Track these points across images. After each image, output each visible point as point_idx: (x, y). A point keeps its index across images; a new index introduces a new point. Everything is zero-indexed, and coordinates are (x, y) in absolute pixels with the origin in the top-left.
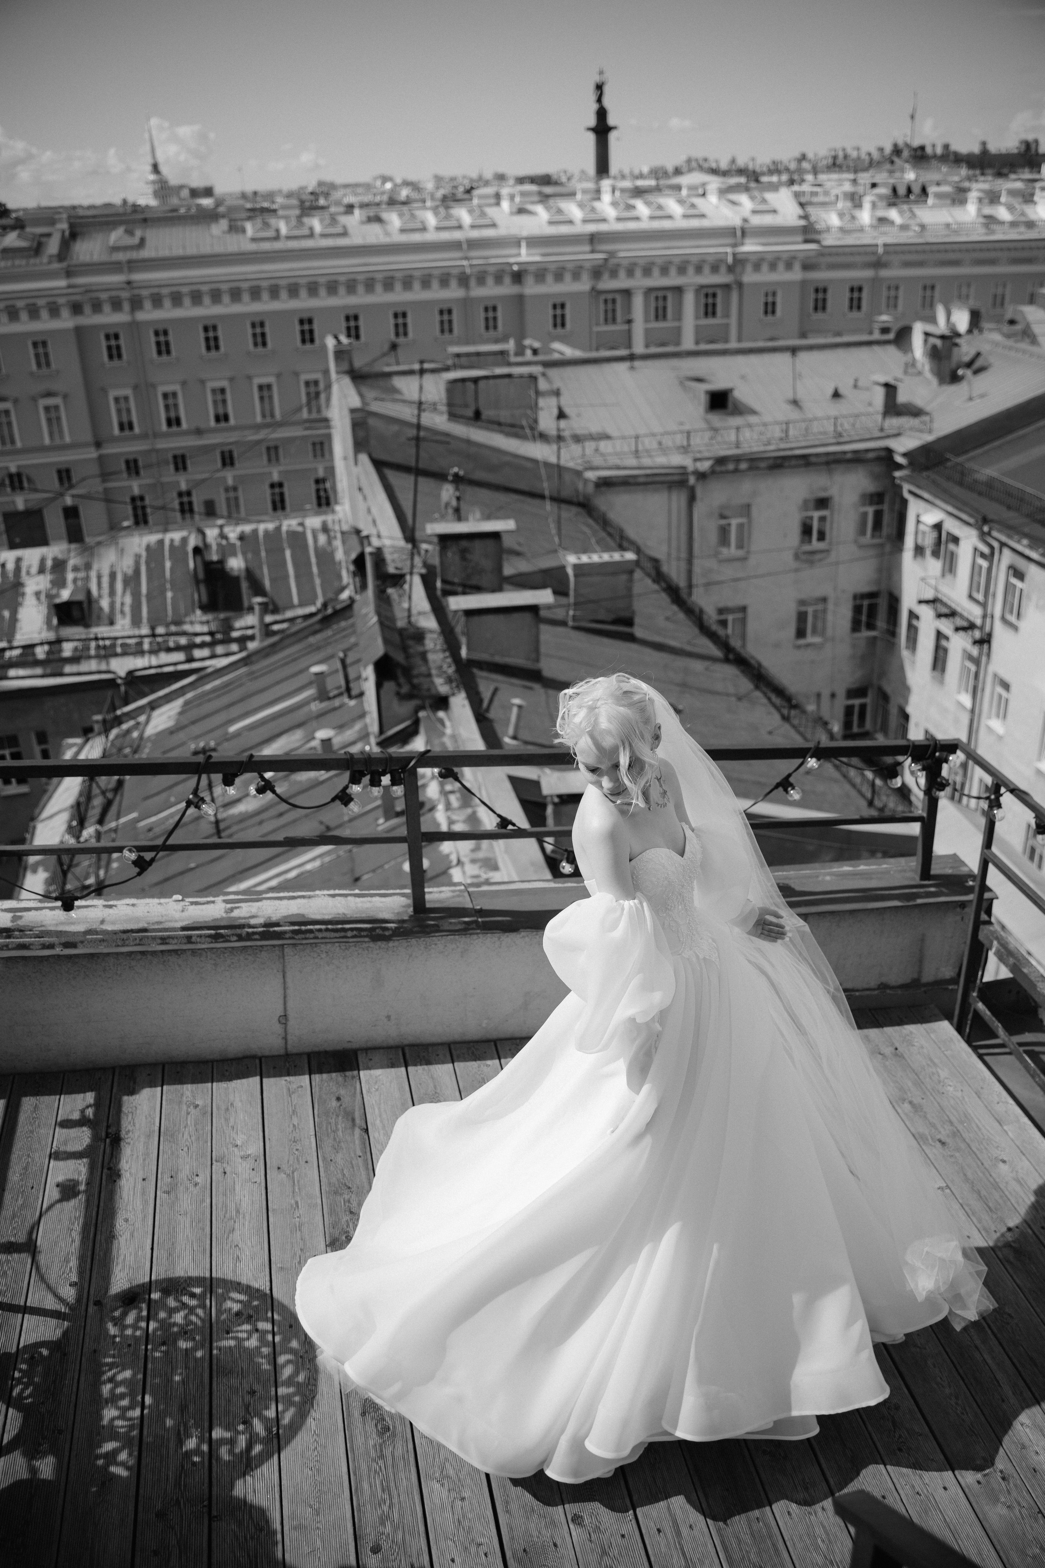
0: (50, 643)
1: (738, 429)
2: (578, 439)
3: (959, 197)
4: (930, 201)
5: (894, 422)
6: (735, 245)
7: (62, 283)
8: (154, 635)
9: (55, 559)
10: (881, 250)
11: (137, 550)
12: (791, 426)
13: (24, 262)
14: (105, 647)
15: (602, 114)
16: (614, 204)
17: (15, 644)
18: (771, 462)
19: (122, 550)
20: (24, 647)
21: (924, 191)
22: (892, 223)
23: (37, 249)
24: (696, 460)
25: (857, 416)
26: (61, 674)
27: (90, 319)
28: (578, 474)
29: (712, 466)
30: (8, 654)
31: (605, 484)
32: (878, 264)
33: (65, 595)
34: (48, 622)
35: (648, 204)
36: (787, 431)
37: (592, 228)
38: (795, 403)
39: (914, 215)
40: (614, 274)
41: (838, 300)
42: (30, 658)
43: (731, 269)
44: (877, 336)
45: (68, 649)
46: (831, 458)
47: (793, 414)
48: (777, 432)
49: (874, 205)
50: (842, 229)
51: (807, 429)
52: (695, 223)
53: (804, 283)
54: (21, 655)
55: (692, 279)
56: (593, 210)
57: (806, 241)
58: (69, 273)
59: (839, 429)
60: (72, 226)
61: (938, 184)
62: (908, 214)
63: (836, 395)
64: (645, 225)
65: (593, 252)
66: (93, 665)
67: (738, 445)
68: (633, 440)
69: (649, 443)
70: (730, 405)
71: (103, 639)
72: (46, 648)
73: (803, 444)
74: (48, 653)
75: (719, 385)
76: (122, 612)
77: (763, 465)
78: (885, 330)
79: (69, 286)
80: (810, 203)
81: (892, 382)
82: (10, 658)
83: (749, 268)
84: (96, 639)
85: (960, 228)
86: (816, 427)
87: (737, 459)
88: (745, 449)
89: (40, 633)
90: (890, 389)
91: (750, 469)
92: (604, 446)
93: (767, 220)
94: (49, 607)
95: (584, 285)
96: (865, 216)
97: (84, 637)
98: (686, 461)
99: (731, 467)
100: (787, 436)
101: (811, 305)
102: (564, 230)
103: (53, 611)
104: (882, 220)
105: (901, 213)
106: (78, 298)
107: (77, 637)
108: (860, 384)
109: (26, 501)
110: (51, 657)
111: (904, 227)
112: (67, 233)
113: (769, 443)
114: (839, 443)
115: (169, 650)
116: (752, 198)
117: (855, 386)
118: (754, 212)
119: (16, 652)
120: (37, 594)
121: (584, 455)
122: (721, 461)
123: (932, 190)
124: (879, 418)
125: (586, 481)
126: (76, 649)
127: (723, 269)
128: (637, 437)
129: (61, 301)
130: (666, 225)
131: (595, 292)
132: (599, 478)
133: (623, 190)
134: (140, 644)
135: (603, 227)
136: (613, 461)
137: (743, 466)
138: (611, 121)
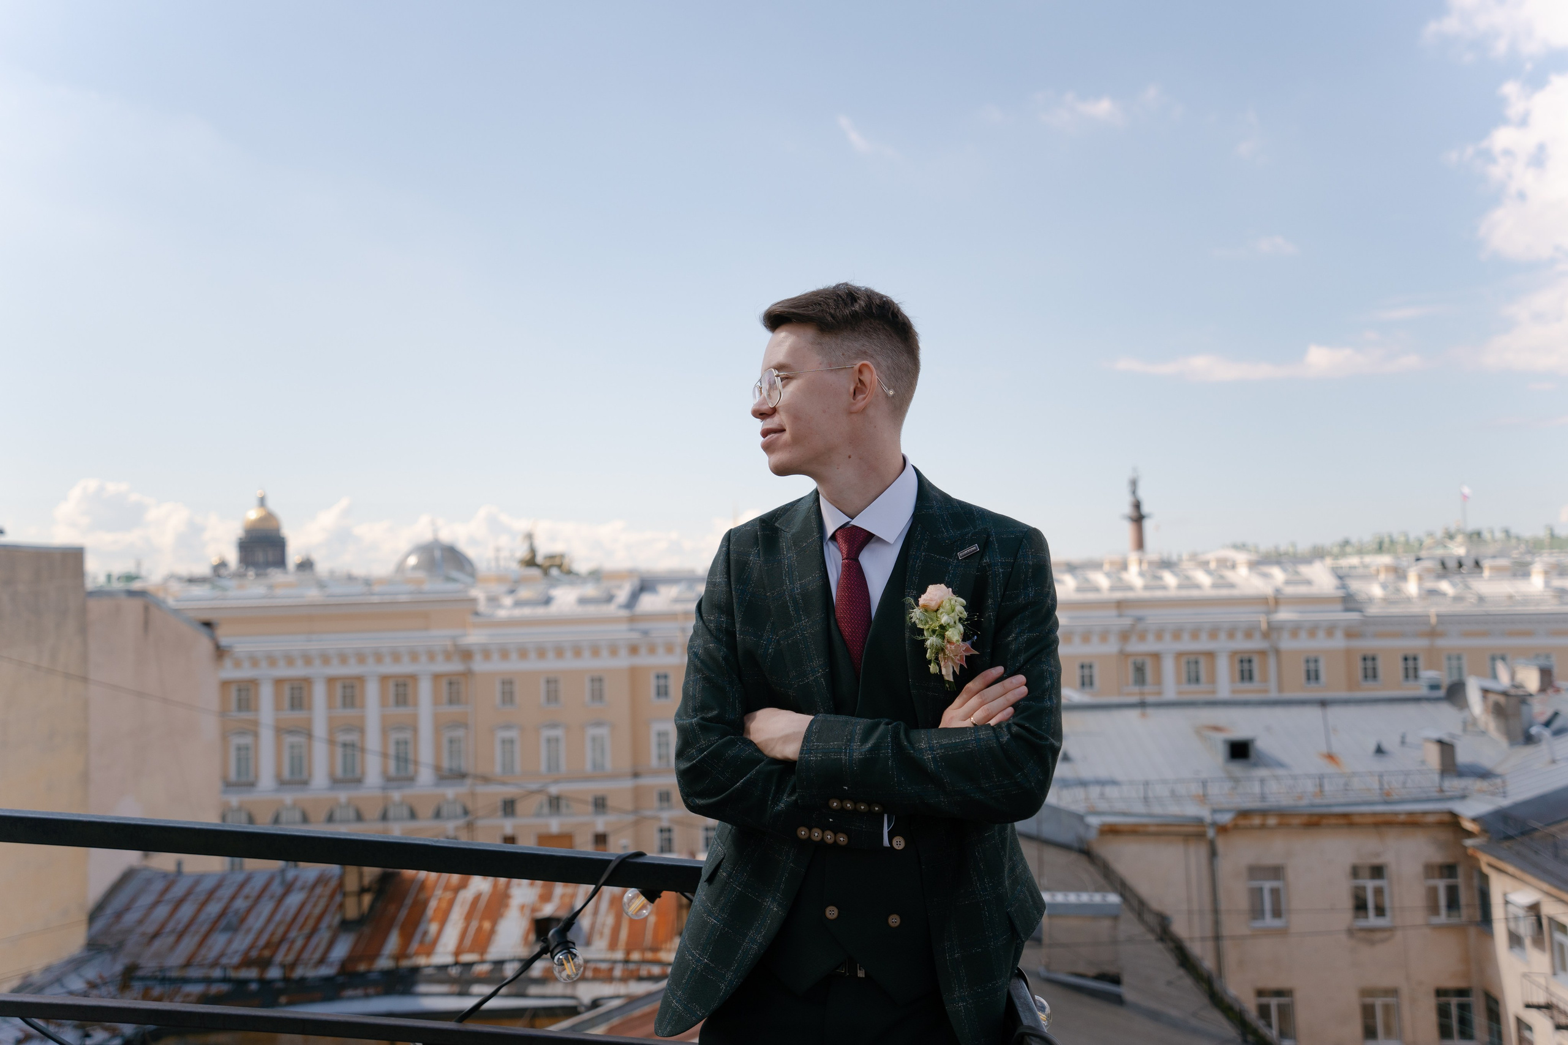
0: (521, 961)
1: (1262, 781)
2: (1083, 784)
3: (1521, 570)
4: (1486, 573)
5: (1454, 784)
6: (1268, 613)
8: (626, 961)
10: (1433, 620)
12: (1326, 782)
15: (1137, 506)
16: (1142, 574)
17: (486, 958)
18: (1304, 820)
20: (494, 963)
21: (1477, 564)
22: (1444, 595)
24: (1215, 811)
25: (1407, 774)
27: (643, 660)
28: (1080, 818)
29: (1235, 819)
30: (475, 969)
31: (1111, 831)
32: (1433, 633)
33: (548, 910)
34: (526, 937)
35: (1175, 574)
36: (1321, 786)
37: (1118, 595)
38: (1331, 757)
39: (1467, 587)
40: (1142, 637)
41: (1390, 669)
42: (498, 975)
43: (1266, 635)
44: (1424, 692)
46: (1380, 819)
47: (1328, 768)
48: (1310, 786)
49: (1420, 578)
50: (1386, 600)
51: (1346, 784)
52: (1224, 592)
53: (1348, 652)
54: (489, 971)
55: (1223, 645)
56: (1120, 579)
57: (1347, 610)
59: (1386, 786)
60: (640, 581)
61: (1494, 557)
62: (1461, 585)
63: (1379, 751)
64: (1173, 593)
65: (1120, 616)
66: (559, 990)
67: (1263, 797)
68: (1141, 787)
69: (1162, 791)
70: (1252, 753)
72: (516, 966)
73: (1342, 800)
74: (517, 972)
75: (1240, 733)
76: (601, 934)
77: (1296, 821)
78: (1434, 687)
80: (1349, 576)
81: (1446, 738)
82: (478, 973)
83: (1285, 635)
85: (1526, 600)
86: (1356, 784)
87: (1264, 813)
88: (1272, 802)
89: (514, 950)
90: (1446, 748)
91: (1280, 825)
92: (1111, 792)
93: (1302, 590)
94: (529, 922)
95: (1112, 647)
96: (1412, 587)
98: (1205, 813)
99: (1257, 821)
100: (1321, 791)
101: (1360, 674)
102: (1091, 596)
103: (533, 926)
104: (1433, 592)
105: (1454, 585)
108: (1409, 739)
109: (559, 825)
110: (520, 976)
111: (1457, 599)
113: (1300, 798)
114: (1386, 803)
115: (640, 979)
116: (1285, 570)
117: (1403, 742)
118: (1288, 583)
119: (484, 968)
120: (522, 907)
121: (1087, 799)
122: (1244, 814)
123: (1486, 564)
124: (1436, 778)
125: (1088, 826)
127: (1257, 635)
128: (1146, 784)
130: (1194, 593)
131: (1123, 655)
132: (1104, 825)
133: (1150, 563)
134: (611, 970)
135: (1130, 595)
136: (1120, 806)
137: (1272, 821)
138: (1146, 509)
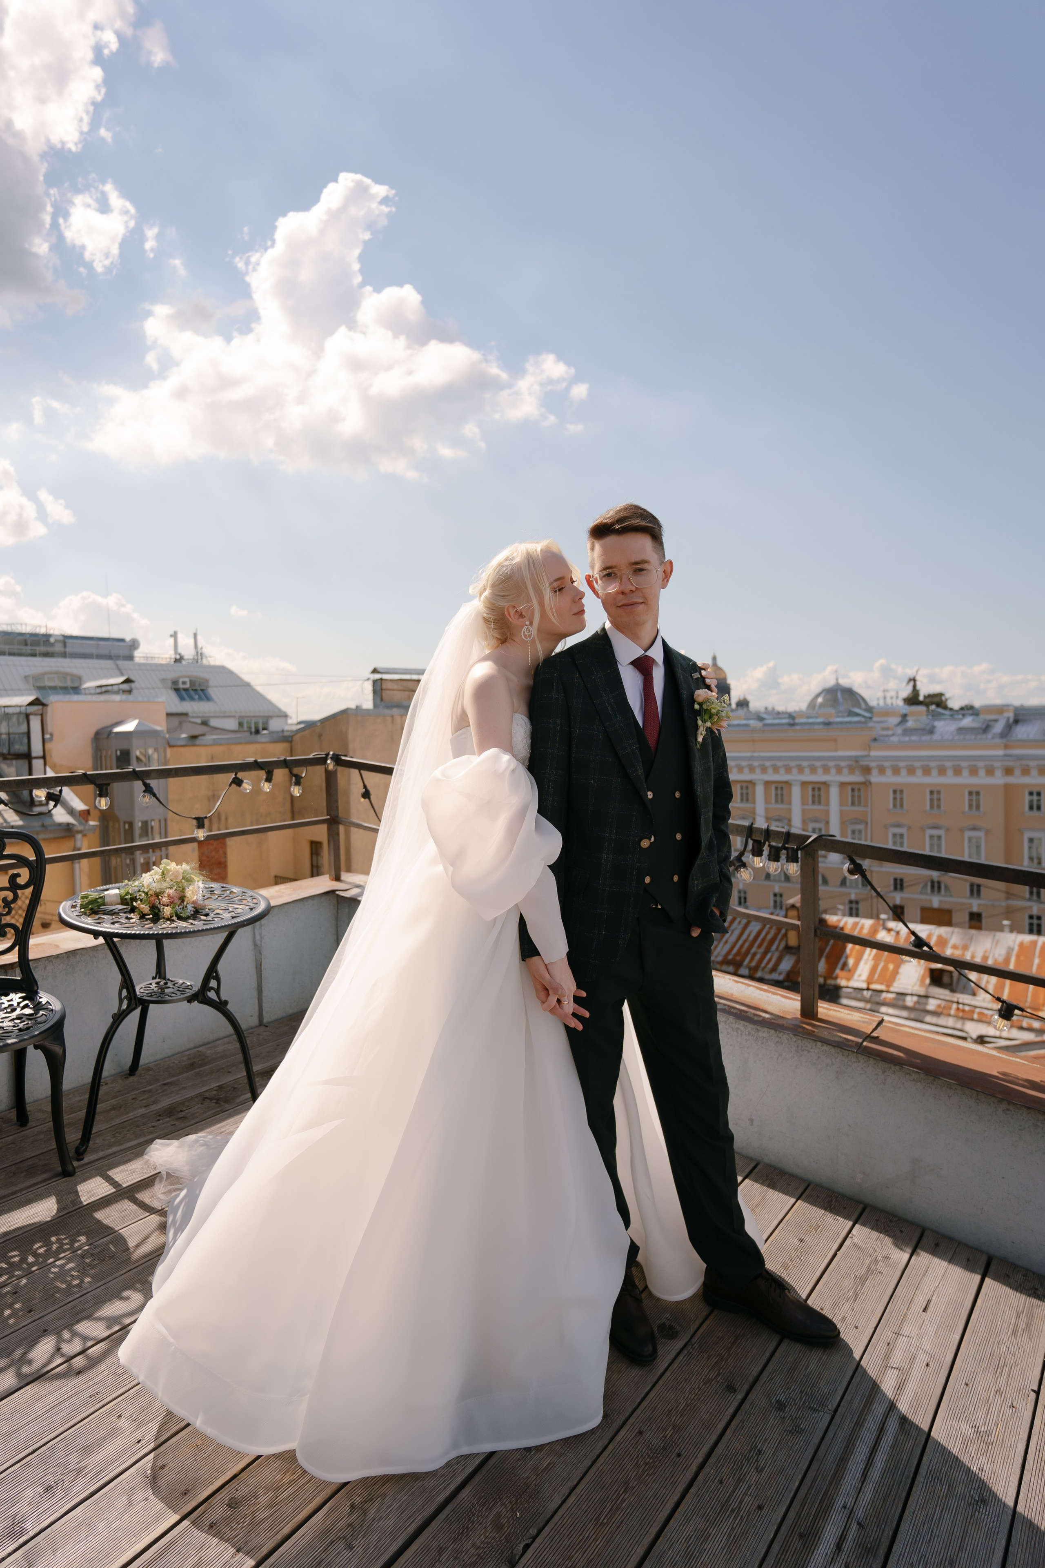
0: (919, 996)
7: (1000, 752)
9: (940, 937)
11: (1011, 944)
13: (973, 737)
14: (963, 1011)
17: (892, 989)
19: (998, 942)
20: (898, 994)
23: (986, 729)
26: (922, 1022)
27: (1017, 779)
30: (884, 995)
34: (922, 980)
42: (900, 1003)
45: (932, 1004)
54: (894, 999)
58: (1006, 747)
60: (1016, 715)
66: (950, 1022)
71: (964, 1004)
72: (915, 999)
74: (917, 1003)
79: (1005, 755)
82: (885, 999)
84: (958, 1003)
89: (913, 987)
94: (925, 970)
97: (947, 998)
103: (928, 974)
106: (1010, 764)
107: (942, 997)
109: (940, 902)
110: (917, 1006)
112: (1011, 720)
119: (891, 996)
126: (939, 1006)
129: (997, 764)
